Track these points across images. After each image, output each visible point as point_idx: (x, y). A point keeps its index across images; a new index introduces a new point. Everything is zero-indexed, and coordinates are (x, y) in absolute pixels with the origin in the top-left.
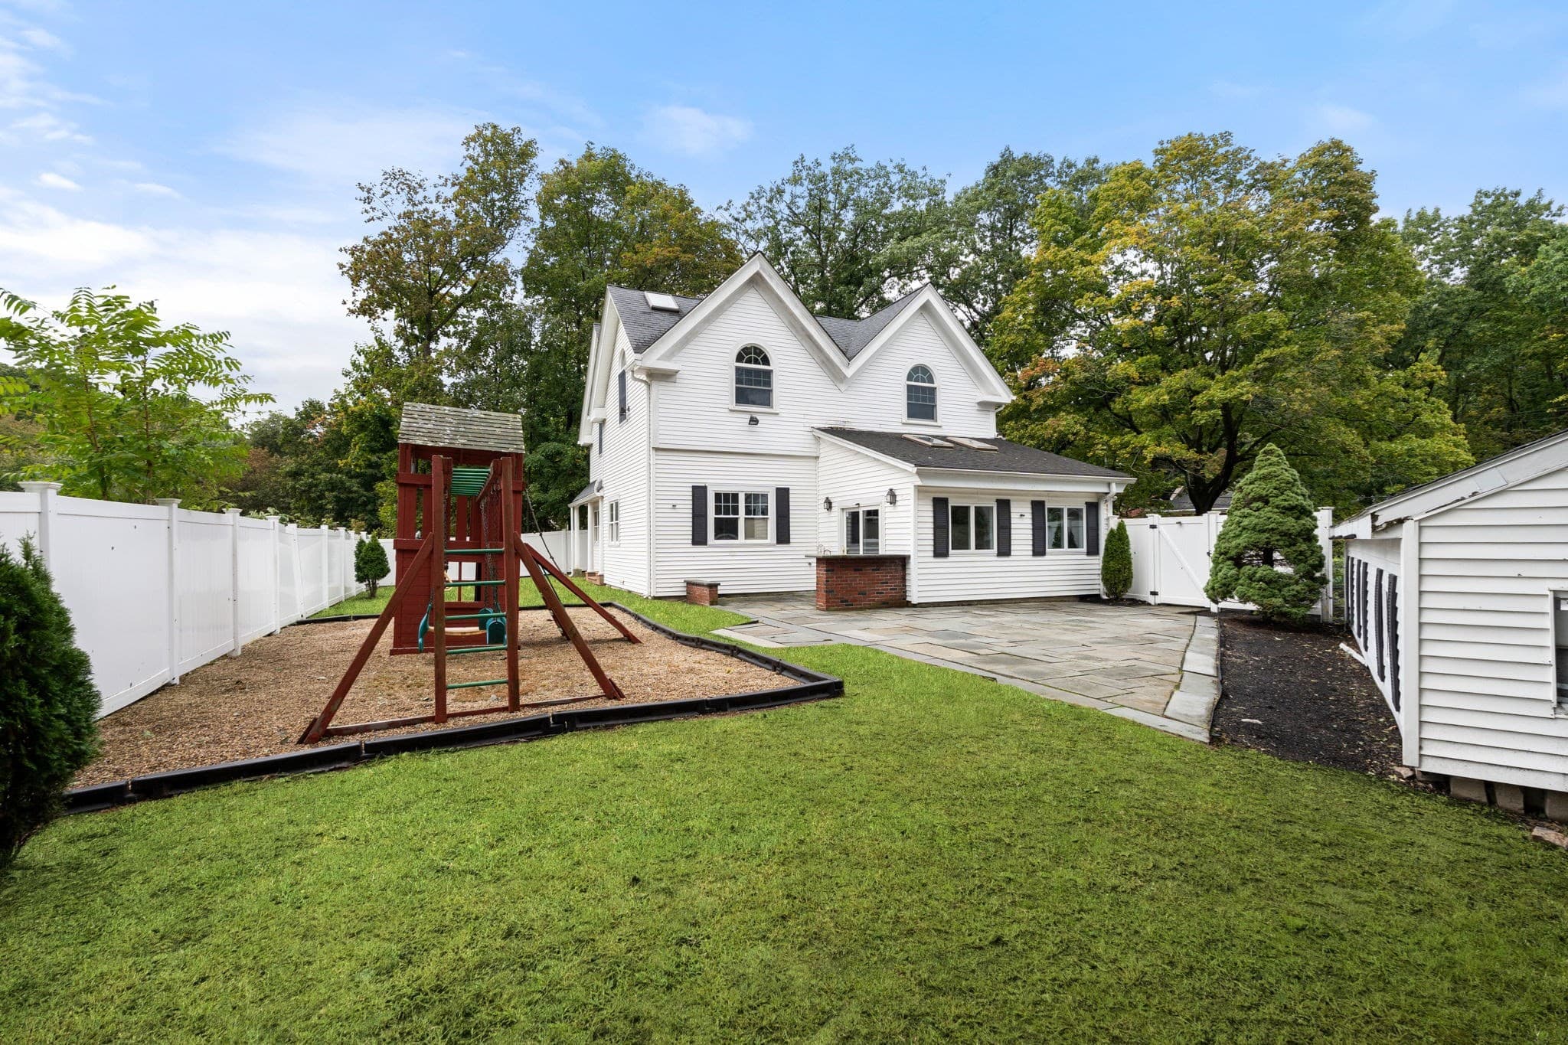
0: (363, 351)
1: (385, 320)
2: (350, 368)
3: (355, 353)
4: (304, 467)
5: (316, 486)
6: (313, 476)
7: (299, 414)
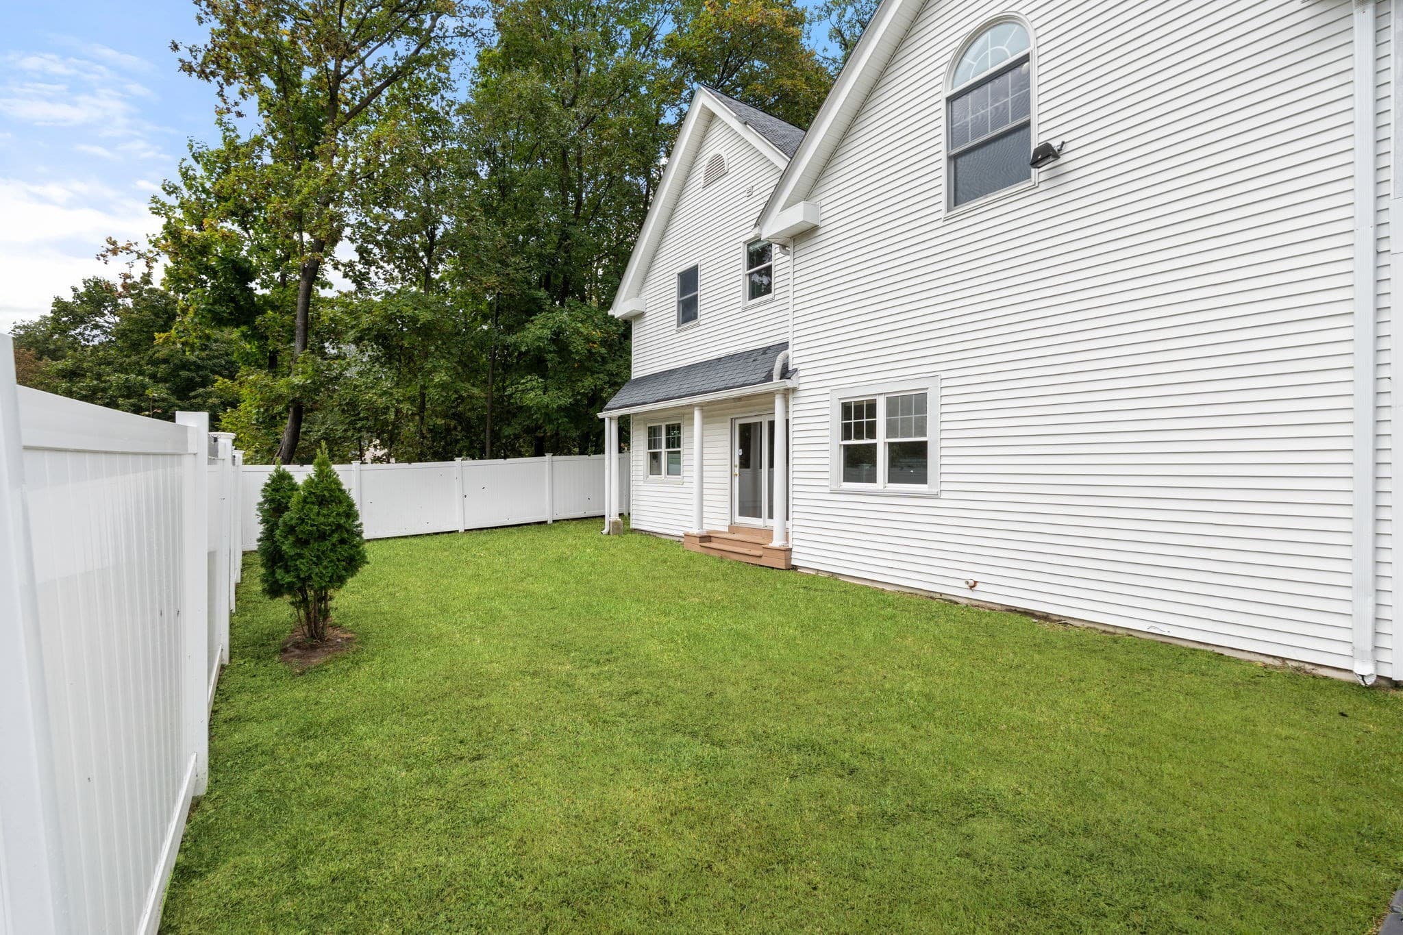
0: (201, 155)
1: (240, 115)
2: (178, 181)
3: (189, 156)
4: (85, 365)
5: (104, 390)
6: (99, 377)
7: (79, 297)
